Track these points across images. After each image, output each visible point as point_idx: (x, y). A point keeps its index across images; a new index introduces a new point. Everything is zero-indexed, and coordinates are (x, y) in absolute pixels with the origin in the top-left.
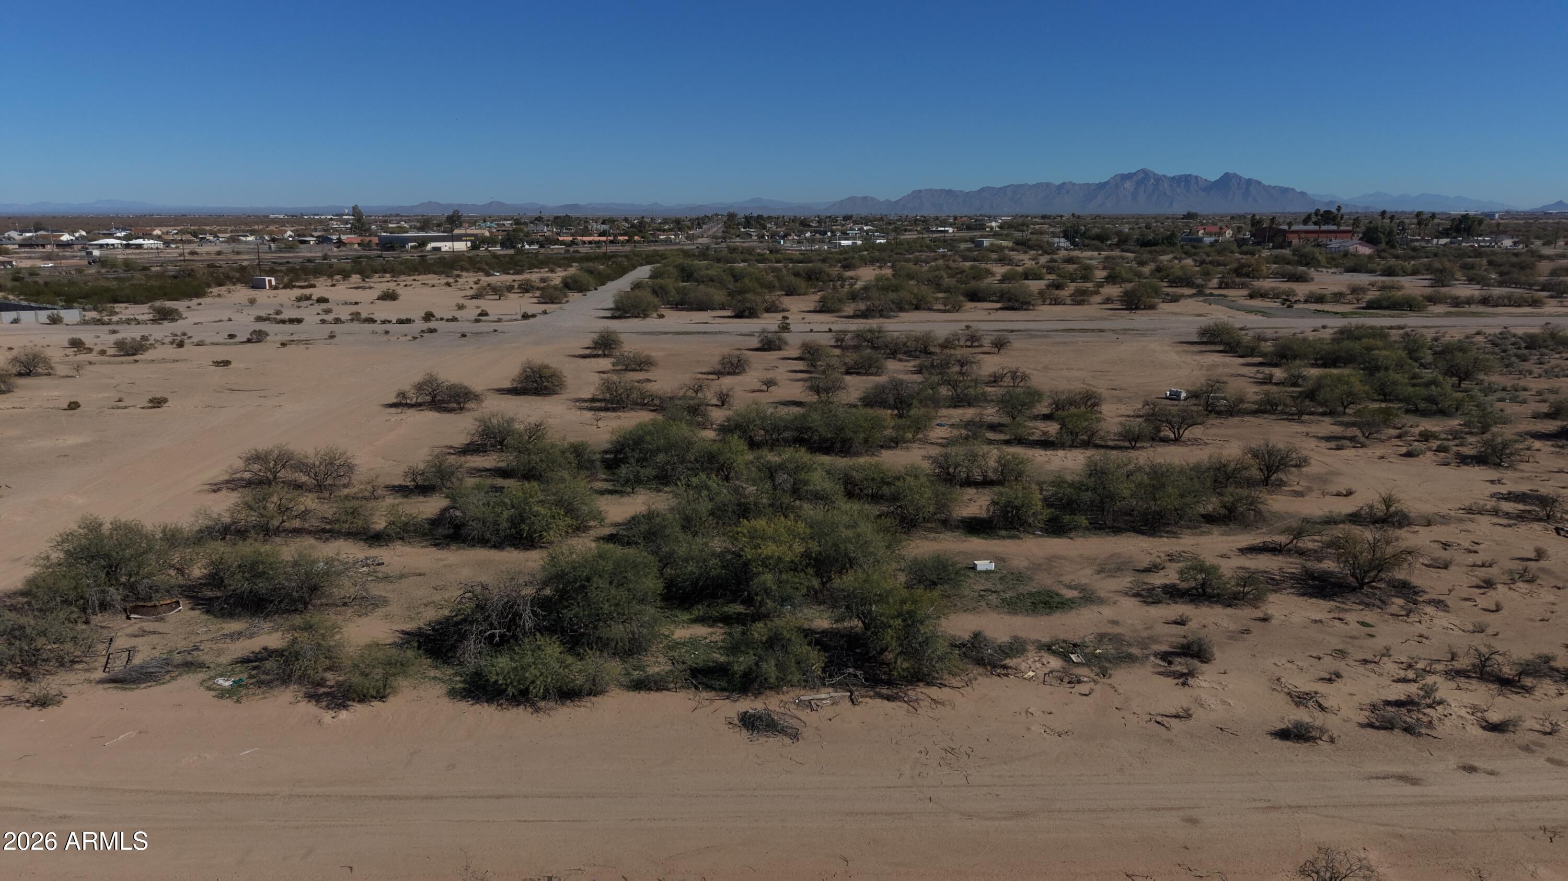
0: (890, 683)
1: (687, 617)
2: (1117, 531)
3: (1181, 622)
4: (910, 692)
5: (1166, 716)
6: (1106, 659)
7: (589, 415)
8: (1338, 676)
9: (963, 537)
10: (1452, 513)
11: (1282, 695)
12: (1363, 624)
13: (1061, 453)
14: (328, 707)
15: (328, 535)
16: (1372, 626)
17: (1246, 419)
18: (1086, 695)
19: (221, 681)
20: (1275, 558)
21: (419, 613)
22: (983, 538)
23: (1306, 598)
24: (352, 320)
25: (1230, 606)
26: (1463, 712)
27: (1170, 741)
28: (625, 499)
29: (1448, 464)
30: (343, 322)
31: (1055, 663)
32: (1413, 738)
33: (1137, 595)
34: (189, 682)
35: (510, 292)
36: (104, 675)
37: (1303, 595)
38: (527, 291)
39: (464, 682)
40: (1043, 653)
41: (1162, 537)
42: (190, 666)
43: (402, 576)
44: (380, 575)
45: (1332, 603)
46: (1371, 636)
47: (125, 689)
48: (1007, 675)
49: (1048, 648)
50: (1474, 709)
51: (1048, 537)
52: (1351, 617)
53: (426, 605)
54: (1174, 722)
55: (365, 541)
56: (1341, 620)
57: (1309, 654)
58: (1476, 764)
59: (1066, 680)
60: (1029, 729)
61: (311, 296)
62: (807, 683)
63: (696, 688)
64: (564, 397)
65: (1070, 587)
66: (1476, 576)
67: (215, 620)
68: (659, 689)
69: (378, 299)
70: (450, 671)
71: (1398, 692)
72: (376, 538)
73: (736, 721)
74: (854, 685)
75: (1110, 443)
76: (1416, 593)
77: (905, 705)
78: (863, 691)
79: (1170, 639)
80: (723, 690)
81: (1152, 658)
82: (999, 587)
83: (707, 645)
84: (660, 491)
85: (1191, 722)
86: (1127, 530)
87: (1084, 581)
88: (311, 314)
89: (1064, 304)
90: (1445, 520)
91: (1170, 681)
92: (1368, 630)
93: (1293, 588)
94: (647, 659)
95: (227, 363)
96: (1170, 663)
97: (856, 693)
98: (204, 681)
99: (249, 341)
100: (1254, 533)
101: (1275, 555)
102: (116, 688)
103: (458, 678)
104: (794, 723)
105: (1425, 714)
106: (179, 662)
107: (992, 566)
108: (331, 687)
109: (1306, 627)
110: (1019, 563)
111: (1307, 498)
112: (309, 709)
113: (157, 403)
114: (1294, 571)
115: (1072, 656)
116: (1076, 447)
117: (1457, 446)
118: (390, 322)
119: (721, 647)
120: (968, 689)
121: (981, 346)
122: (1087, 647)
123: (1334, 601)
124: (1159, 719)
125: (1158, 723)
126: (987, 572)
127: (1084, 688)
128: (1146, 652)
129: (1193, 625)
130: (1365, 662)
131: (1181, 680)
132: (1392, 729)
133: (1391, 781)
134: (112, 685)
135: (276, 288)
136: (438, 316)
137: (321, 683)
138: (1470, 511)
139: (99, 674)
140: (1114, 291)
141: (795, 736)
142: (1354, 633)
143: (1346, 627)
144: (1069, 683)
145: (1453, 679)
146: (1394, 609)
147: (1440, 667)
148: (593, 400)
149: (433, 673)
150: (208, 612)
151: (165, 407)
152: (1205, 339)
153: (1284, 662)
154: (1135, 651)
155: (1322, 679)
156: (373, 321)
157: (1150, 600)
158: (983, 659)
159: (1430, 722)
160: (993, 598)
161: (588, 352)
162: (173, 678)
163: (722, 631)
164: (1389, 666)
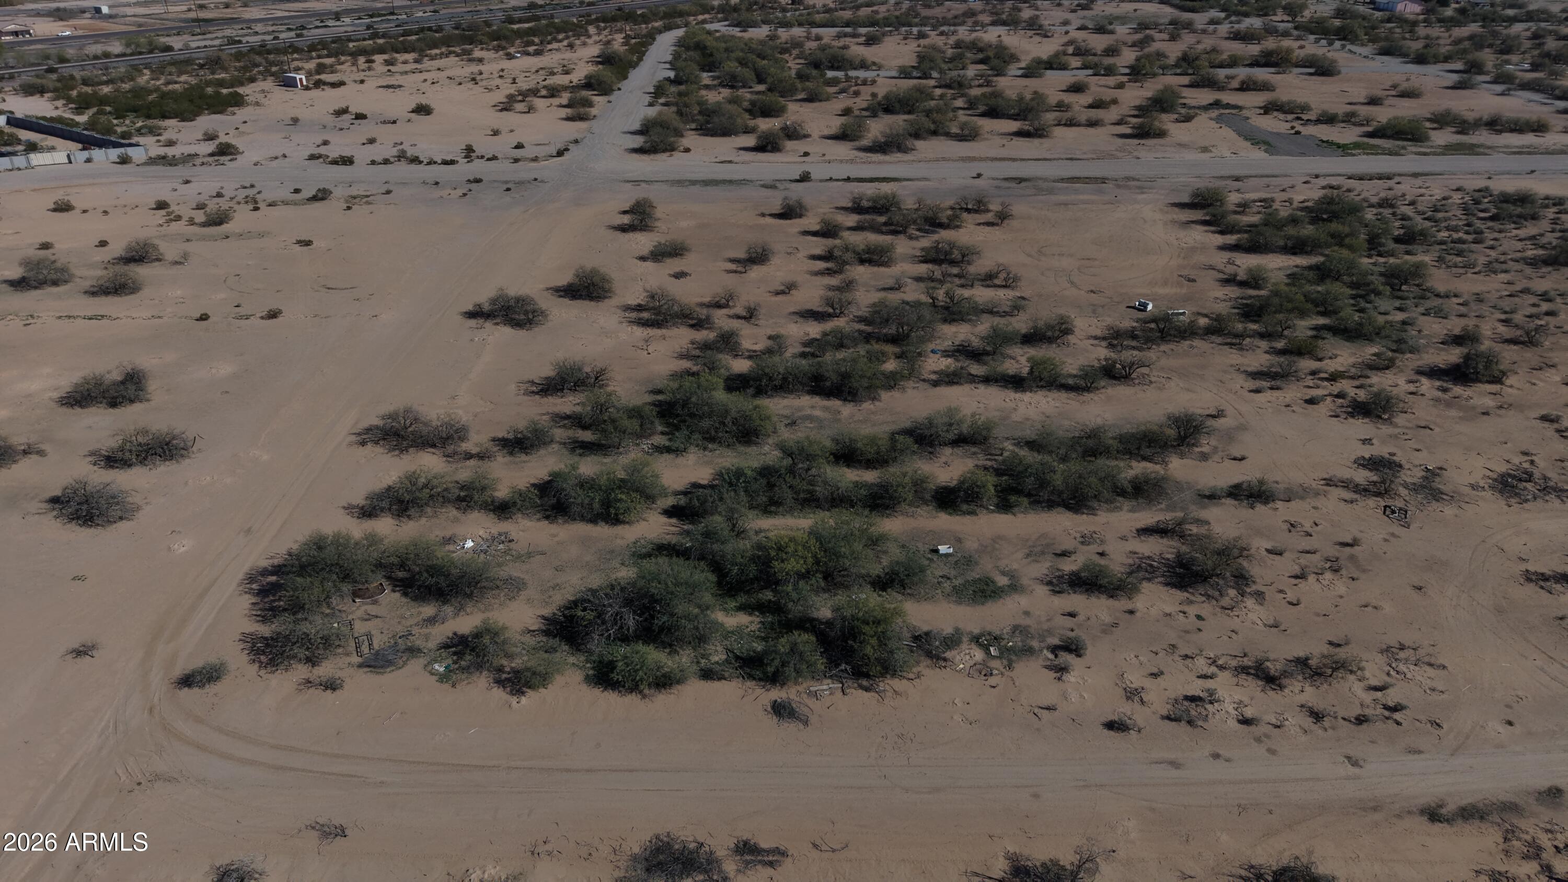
0: (867, 676)
1: (733, 604)
2: (1051, 505)
3: (1072, 615)
4: (881, 684)
5: (1042, 708)
6: (1014, 652)
7: (640, 333)
8: (1162, 673)
9: (934, 513)
10: (1314, 485)
11: (1121, 689)
12: (1199, 617)
13: (1027, 397)
14: (512, 693)
15: (464, 504)
16: (1203, 620)
17: (1197, 343)
18: (994, 687)
19: (436, 666)
20: (1161, 541)
21: (550, 597)
22: (950, 514)
23: (1169, 588)
24: (399, 159)
25: (1112, 597)
26: (1231, 709)
27: (1039, 730)
28: (680, 460)
30: (392, 163)
31: (979, 655)
32: (1191, 729)
33: (1050, 583)
34: (416, 665)
35: (535, 95)
36: (360, 660)
37: (1167, 584)
38: (553, 94)
39: (593, 668)
40: (973, 646)
41: (1083, 513)
42: (413, 651)
43: (530, 555)
44: (514, 553)
45: (1186, 594)
46: (1200, 630)
47: (378, 673)
48: (945, 667)
49: (976, 639)
50: (1240, 705)
51: (998, 512)
52: (1192, 610)
53: (553, 589)
54: (1045, 714)
55: (494, 512)
56: (1184, 613)
57: (1151, 649)
58: (1221, 752)
59: (983, 673)
60: (952, 718)
61: (348, 108)
62: (815, 676)
63: (743, 677)
64: (613, 302)
65: (1003, 573)
66: (1299, 564)
67: (413, 603)
68: (719, 679)
69: (413, 112)
70: (582, 658)
71: (1196, 688)
72: (502, 510)
73: (769, 709)
74: (845, 678)
75: (1071, 381)
76: (1247, 585)
77: (876, 695)
78: (850, 683)
79: (1061, 632)
80: (760, 680)
81: (1045, 651)
82: (953, 573)
83: (749, 635)
84: (705, 449)
85: (1057, 713)
86: (1059, 505)
87: (1015, 566)
88: (356, 145)
89: (1078, 125)
90: (1305, 493)
91: (1052, 675)
92: (1200, 624)
93: (1163, 576)
94: (710, 648)
95: (308, 243)
96: (1056, 656)
97: (846, 685)
98: (426, 666)
99: (315, 198)
100: (1154, 509)
101: (1162, 537)
102: (371, 671)
103: (588, 665)
104: (805, 710)
105: (1205, 709)
106: (403, 647)
107: (951, 550)
108: (509, 673)
109: (1158, 621)
110: (971, 545)
111: (1210, 462)
112: (499, 694)
113: (273, 315)
114: (1169, 556)
115: (992, 649)
116: (1042, 387)
117: (1357, 387)
118: (435, 163)
119: (758, 637)
120: (918, 680)
122: (1003, 639)
123: (1188, 592)
124: (1036, 711)
125: (1035, 714)
126: (947, 555)
127: (993, 681)
128: (1043, 645)
129: (1081, 618)
130: (1186, 657)
131: (1058, 675)
132: (1180, 721)
133: (1164, 765)
134: (369, 669)
135: (308, 87)
136: (477, 151)
137: (500, 670)
138: (1329, 482)
139: (356, 659)
141: (806, 723)
142: (1189, 628)
143: (1185, 620)
144: (985, 675)
145: (1237, 675)
146: (1226, 601)
147: (1234, 663)
148: (639, 308)
149: (572, 660)
150: (405, 594)
151: (280, 319)
153: (1132, 656)
154: (1035, 644)
155: (1152, 674)
156: (418, 160)
157: (1057, 589)
158: (931, 652)
159: (1207, 716)
160: (947, 585)
161: (626, 219)
162: (405, 663)
163: (758, 620)
164: (1201, 664)
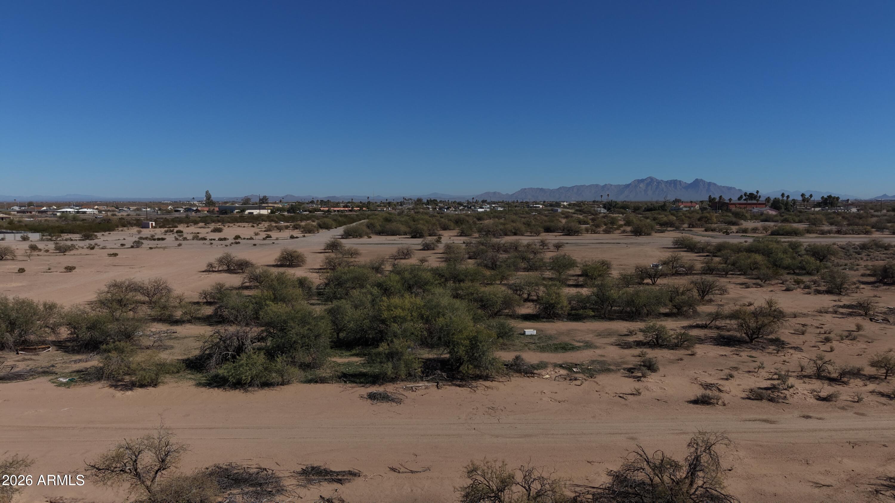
0: (462, 380)
1: (349, 353)
2: (611, 319)
3: (642, 355)
4: (473, 384)
5: (626, 394)
6: (594, 371)
7: (316, 274)
8: (732, 377)
9: (521, 322)
10: (809, 313)
11: (697, 385)
12: (751, 357)
14: (121, 390)
16: (755, 357)
17: (695, 276)
18: (579, 385)
19: (61, 379)
20: (703, 330)
22: (533, 322)
23: (718, 346)
24: (193, 239)
25: (673, 349)
26: (805, 392)
27: (626, 405)
29: (810, 294)
30: (188, 240)
31: (563, 372)
32: (774, 404)
33: (617, 345)
34: (43, 379)
38: (297, 229)
39: (207, 380)
40: (557, 368)
41: (637, 322)
42: (46, 373)
43: (185, 338)
44: (173, 337)
45: (733, 348)
46: (754, 361)
48: (533, 377)
49: (560, 366)
50: (813, 391)
51: (571, 322)
52: (744, 354)
53: (195, 349)
54: (630, 397)
55: (169, 323)
56: (738, 355)
57: (716, 369)
58: (811, 415)
59: (569, 379)
60: (541, 399)
61: (174, 230)
62: (412, 379)
63: (345, 382)
64: (304, 268)
65: (579, 342)
66: (821, 338)
67: (68, 355)
68: (322, 383)
70: (200, 376)
71: (768, 384)
72: (177, 322)
73: (365, 397)
74: (440, 380)
76: (783, 344)
77: (469, 389)
78: (445, 383)
79: (633, 363)
80: (361, 383)
81: (622, 371)
82: (537, 342)
83: (357, 365)
85: (641, 397)
86: (616, 319)
87: (588, 339)
88: (170, 238)
89: (599, 233)
90: (805, 315)
91: (630, 380)
92: (753, 359)
93: (711, 342)
94: (320, 371)
95: (115, 255)
96: (632, 372)
97: (441, 384)
98: (52, 379)
99: (132, 247)
100: (691, 320)
103: (204, 378)
104: (400, 397)
105: (782, 393)
106: (41, 371)
107: (535, 332)
108: (126, 382)
109: (716, 358)
110: (552, 332)
111: (726, 307)
112: (109, 391)
113: (69, 269)
114: (713, 335)
115: (574, 369)
117: (815, 286)
118: (214, 240)
119: (365, 366)
120: (508, 382)
121: (549, 249)
122: (584, 365)
123: (735, 347)
124: (621, 395)
125: (620, 397)
126: (531, 335)
127: (578, 382)
128: (619, 368)
129: (649, 357)
130: (749, 372)
131: (637, 379)
132: (761, 400)
133: (758, 422)
135: (155, 227)
136: (242, 237)
137: (121, 380)
138: (821, 312)
140: (629, 229)
141: (399, 403)
142: (744, 360)
143: (740, 358)
145: (801, 379)
146: (770, 350)
147: (794, 374)
148: (320, 269)
149: (190, 376)
150: (65, 352)
151: (74, 272)
152: (676, 246)
153: (701, 372)
154: (612, 367)
155: (722, 379)
156: (205, 239)
157: (626, 347)
158: (520, 370)
159: (785, 397)
160: (533, 346)
161: (321, 251)
162: (34, 378)
164: (763, 374)
